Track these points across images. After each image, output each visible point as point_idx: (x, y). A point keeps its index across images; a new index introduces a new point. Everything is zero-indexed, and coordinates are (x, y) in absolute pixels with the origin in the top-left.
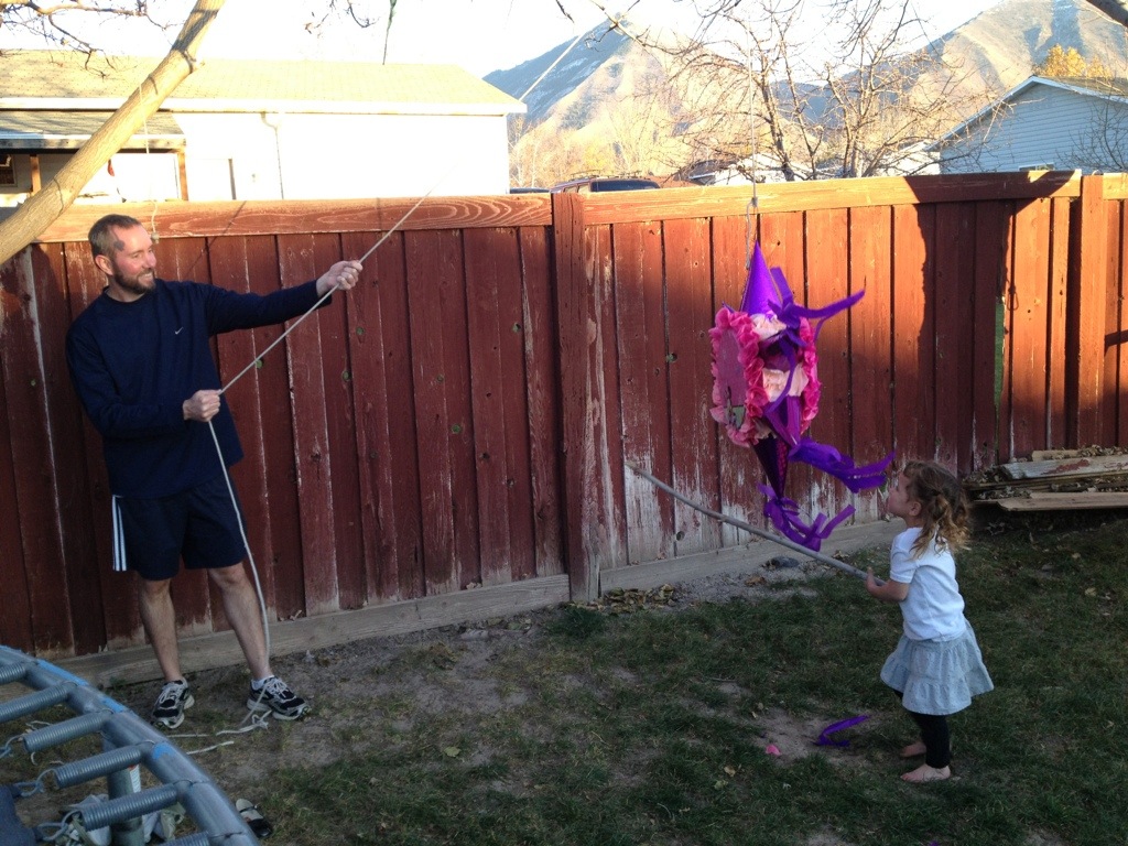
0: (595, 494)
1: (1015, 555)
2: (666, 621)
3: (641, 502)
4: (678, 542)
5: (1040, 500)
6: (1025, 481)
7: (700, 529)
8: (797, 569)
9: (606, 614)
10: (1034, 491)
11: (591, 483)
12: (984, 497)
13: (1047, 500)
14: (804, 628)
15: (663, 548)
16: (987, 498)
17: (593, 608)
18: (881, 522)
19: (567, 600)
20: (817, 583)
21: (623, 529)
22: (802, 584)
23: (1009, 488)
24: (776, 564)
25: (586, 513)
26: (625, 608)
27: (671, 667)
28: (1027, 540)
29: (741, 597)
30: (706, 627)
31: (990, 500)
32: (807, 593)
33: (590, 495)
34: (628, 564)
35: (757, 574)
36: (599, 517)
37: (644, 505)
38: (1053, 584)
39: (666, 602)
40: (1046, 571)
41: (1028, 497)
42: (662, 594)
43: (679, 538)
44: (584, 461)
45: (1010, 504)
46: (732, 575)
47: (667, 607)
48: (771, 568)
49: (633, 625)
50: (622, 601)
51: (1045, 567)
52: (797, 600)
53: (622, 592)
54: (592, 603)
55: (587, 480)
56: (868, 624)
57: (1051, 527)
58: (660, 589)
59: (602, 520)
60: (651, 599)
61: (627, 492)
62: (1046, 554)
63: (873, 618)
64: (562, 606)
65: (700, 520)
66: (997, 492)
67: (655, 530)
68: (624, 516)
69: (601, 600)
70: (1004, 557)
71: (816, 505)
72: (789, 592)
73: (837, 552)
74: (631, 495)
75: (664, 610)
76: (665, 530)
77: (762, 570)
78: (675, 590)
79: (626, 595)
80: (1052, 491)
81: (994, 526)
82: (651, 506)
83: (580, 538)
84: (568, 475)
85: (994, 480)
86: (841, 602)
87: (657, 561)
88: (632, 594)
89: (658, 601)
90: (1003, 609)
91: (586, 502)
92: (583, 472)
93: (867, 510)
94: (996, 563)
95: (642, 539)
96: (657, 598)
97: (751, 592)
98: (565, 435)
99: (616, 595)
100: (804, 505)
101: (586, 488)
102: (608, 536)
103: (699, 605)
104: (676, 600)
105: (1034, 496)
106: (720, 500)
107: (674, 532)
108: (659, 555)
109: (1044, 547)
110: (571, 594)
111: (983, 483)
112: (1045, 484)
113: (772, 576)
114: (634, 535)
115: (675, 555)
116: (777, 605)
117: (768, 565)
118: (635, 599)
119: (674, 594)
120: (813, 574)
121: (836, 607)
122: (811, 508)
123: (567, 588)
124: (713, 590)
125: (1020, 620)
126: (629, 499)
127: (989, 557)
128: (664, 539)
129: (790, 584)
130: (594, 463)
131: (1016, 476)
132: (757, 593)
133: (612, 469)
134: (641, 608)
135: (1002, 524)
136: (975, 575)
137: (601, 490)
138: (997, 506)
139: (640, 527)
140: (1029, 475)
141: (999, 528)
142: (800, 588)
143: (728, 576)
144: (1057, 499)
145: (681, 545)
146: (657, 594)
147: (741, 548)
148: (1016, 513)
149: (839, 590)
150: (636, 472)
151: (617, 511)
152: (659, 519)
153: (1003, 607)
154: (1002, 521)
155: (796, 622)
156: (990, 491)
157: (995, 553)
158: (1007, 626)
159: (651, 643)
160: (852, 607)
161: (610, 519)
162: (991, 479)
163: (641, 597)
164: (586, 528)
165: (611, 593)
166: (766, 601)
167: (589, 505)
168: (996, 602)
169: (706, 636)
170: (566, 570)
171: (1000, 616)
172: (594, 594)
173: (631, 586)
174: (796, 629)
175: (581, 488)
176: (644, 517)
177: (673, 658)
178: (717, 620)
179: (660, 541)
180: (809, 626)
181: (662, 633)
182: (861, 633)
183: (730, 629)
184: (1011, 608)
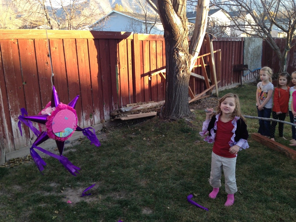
0: (1, 129)
1: (126, 131)
2: (30, 167)
3: (18, 130)
4: (32, 141)
5: (130, 117)
6: (126, 112)
8: (69, 144)
9: (9, 168)
10: (128, 114)
12: (116, 117)
13: (132, 116)
14: (74, 161)
15: (27, 143)
16: (117, 117)
17: (4, 166)
20: (76, 147)
21: (12, 139)
22: (71, 148)
23: (122, 114)
26: (15, 165)
27: (33, 181)
28: (128, 127)
31: (118, 118)
32: (73, 150)
34: (15, 150)
38: (136, 138)
39: (29, 160)
40: (133, 135)
41: (127, 116)
42: (28, 158)
43: (32, 139)
45: (123, 119)
46: (50, 148)
47: (30, 162)
49: (19, 170)
50: (14, 163)
51: (133, 134)
52: (71, 153)
53: (14, 160)
56: (92, 156)
57: (132, 123)
58: (27, 156)
59: (4, 137)
60: (24, 160)
61: (13, 127)
62: (133, 130)
63: (93, 155)
66: (119, 116)
68: (12, 135)
69: (7, 163)
70: (123, 132)
72: (68, 151)
73: (80, 137)
75: (29, 163)
76: (27, 137)
80: (132, 114)
81: (119, 124)
85: (119, 113)
86: (83, 151)
87: (25, 148)
88: (17, 159)
89: (27, 160)
93: (87, 124)
94: (121, 134)
95: (19, 142)
99: (12, 161)
102: (7, 142)
105: (128, 116)
107: (30, 138)
108: (26, 146)
109: (132, 129)
111: (116, 113)
112: (130, 112)
114: (16, 141)
115: (31, 145)
116: (65, 155)
118: (19, 161)
120: (74, 144)
121: (82, 153)
125: (130, 149)
126: (14, 130)
127: (120, 133)
128: (27, 141)
129: (68, 148)
131: (124, 111)
133: (7, 120)
134: (21, 164)
135: (121, 124)
136: (117, 138)
137: (3, 128)
138: (120, 119)
140: (127, 111)
141: (120, 125)
142: (71, 149)
144: (133, 116)
146: (26, 158)
148: (125, 121)
149: (82, 148)
151: (10, 134)
153: (125, 146)
154: (121, 123)
156: (118, 116)
157: (121, 131)
158: (127, 151)
159: (25, 175)
160: (87, 152)
161: (8, 137)
162: (118, 113)
163: (21, 160)
165: (10, 160)
168: (123, 145)
171: (125, 148)
172: (4, 162)
173: (16, 157)
177: (33, 178)
178: (47, 163)
179: (25, 141)
180: (75, 160)
181: (29, 171)
182: (90, 160)
183: (51, 165)
184: (127, 146)
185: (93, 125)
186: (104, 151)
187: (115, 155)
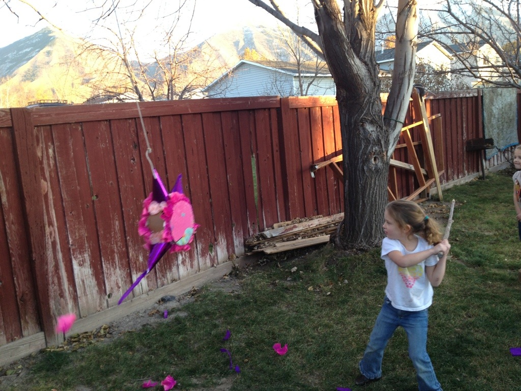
0: (56, 281)
1: (274, 275)
2: (107, 349)
3: (85, 281)
4: (109, 300)
5: (281, 247)
6: (273, 238)
7: (121, 290)
8: (175, 301)
9: (70, 351)
10: (277, 242)
11: (53, 276)
12: (256, 248)
13: (284, 246)
14: (184, 336)
15: (101, 304)
16: (258, 249)
17: (61, 349)
18: (213, 268)
19: (44, 347)
20: (187, 308)
21: (75, 299)
22: (179, 310)
23: (266, 243)
24: (164, 300)
25: (52, 294)
26: (81, 345)
27: (112, 378)
28: (278, 267)
29: (148, 324)
30: (129, 347)
31: (259, 250)
32: (182, 315)
33: (53, 282)
34: (80, 318)
35: (154, 308)
36: (60, 294)
37: (87, 282)
38: (294, 287)
39: (105, 336)
40: (289, 281)
41: (275, 246)
42: (102, 332)
43: (109, 296)
44: (47, 264)
45: (269, 251)
46: (141, 312)
47: (106, 339)
48: (161, 303)
49: (86, 355)
50: (79, 341)
51: (289, 279)
52: (177, 320)
53: (79, 335)
54: (60, 346)
55: (50, 275)
56: (215, 326)
57: (286, 258)
58: (100, 328)
59: (62, 295)
60: (97, 335)
61: (76, 277)
62: (287, 272)
63: (217, 322)
64: (42, 352)
65: (120, 285)
66: (262, 245)
67: (95, 296)
68: (75, 291)
69: (66, 342)
70: (270, 277)
71: (181, 265)
72: (173, 316)
73: (193, 287)
74: (78, 278)
75: (105, 342)
76: (101, 294)
77: (156, 305)
78: (109, 328)
79: (81, 337)
80: (284, 241)
81: (262, 261)
82: (91, 282)
83: (49, 309)
84: (38, 273)
85: (260, 240)
86: (200, 316)
87: (98, 313)
88: (85, 336)
89: (100, 337)
90: (275, 304)
91: (51, 287)
92: (47, 270)
93: (205, 263)
94: (267, 280)
95: (87, 302)
96: (99, 334)
97: (153, 320)
98: (33, 250)
99: (75, 338)
100: (175, 267)
101: (50, 279)
102: (67, 304)
103: (125, 334)
104: (111, 334)
105: (278, 245)
106: (130, 272)
107: (106, 294)
108: (99, 309)
109: (285, 269)
110: (46, 343)
111: (255, 242)
112: (281, 238)
113: (162, 308)
114: (82, 301)
115: (108, 307)
116: (168, 325)
117: (159, 302)
118: (87, 338)
119: (109, 330)
120: (183, 302)
121: (198, 320)
122: (178, 267)
123: (44, 340)
124: (132, 323)
125: (284, 309)
126: (78, 281)
127: (264, 278)
128: (100, 299)
129: (173, 311)
130: (54, 263)
131: (269, 237)
132: (156, 320)
133: (66, 265)
134: (91, 343)
135: (265, 260)
136: (259, 289)
137: (59, 278)
138: (263, 252)
139: (86, 295)
140: (274, 235)
141: (264, 262)
142: (178, 312)
143: (139, 312)
144: (287, 245)
145: (111, 301)
146: (99, 332)
147: (144, 296)
148: (271, 254)
149: (198, 309)
150: (80, 265)
151: (71, 289)
152: (96, 288)
153: (275, 303)
154: (264, 258)
155: (179, 333)
156: (258, 245)
157: (266, 275)
158: (279, 313)
159: (98, 365)
160: (206, 318)
161: (67, 294)
162: (258, 240)
163: (90, 336)
164: (52, 304)
165: (71, 337)
166: (161, 324)
167: (53, 289)
168: (271, 301)
169: (131, 353)
170: (42, 329)
171: (275, 308)
172: (61, 340)
173: (84, 330)
174: (180, 338)
175: (47, 280)
176: (88, 290)
177: (113, 371)
178: (136, 341)
179: (98, 301)
180: (186, 334)
181: (105, 357)
182: (212, 333)
183: (144, 345)
184: (279, 303)
185: (215, 265)
186: (238, 315)
187: (259, 323)
